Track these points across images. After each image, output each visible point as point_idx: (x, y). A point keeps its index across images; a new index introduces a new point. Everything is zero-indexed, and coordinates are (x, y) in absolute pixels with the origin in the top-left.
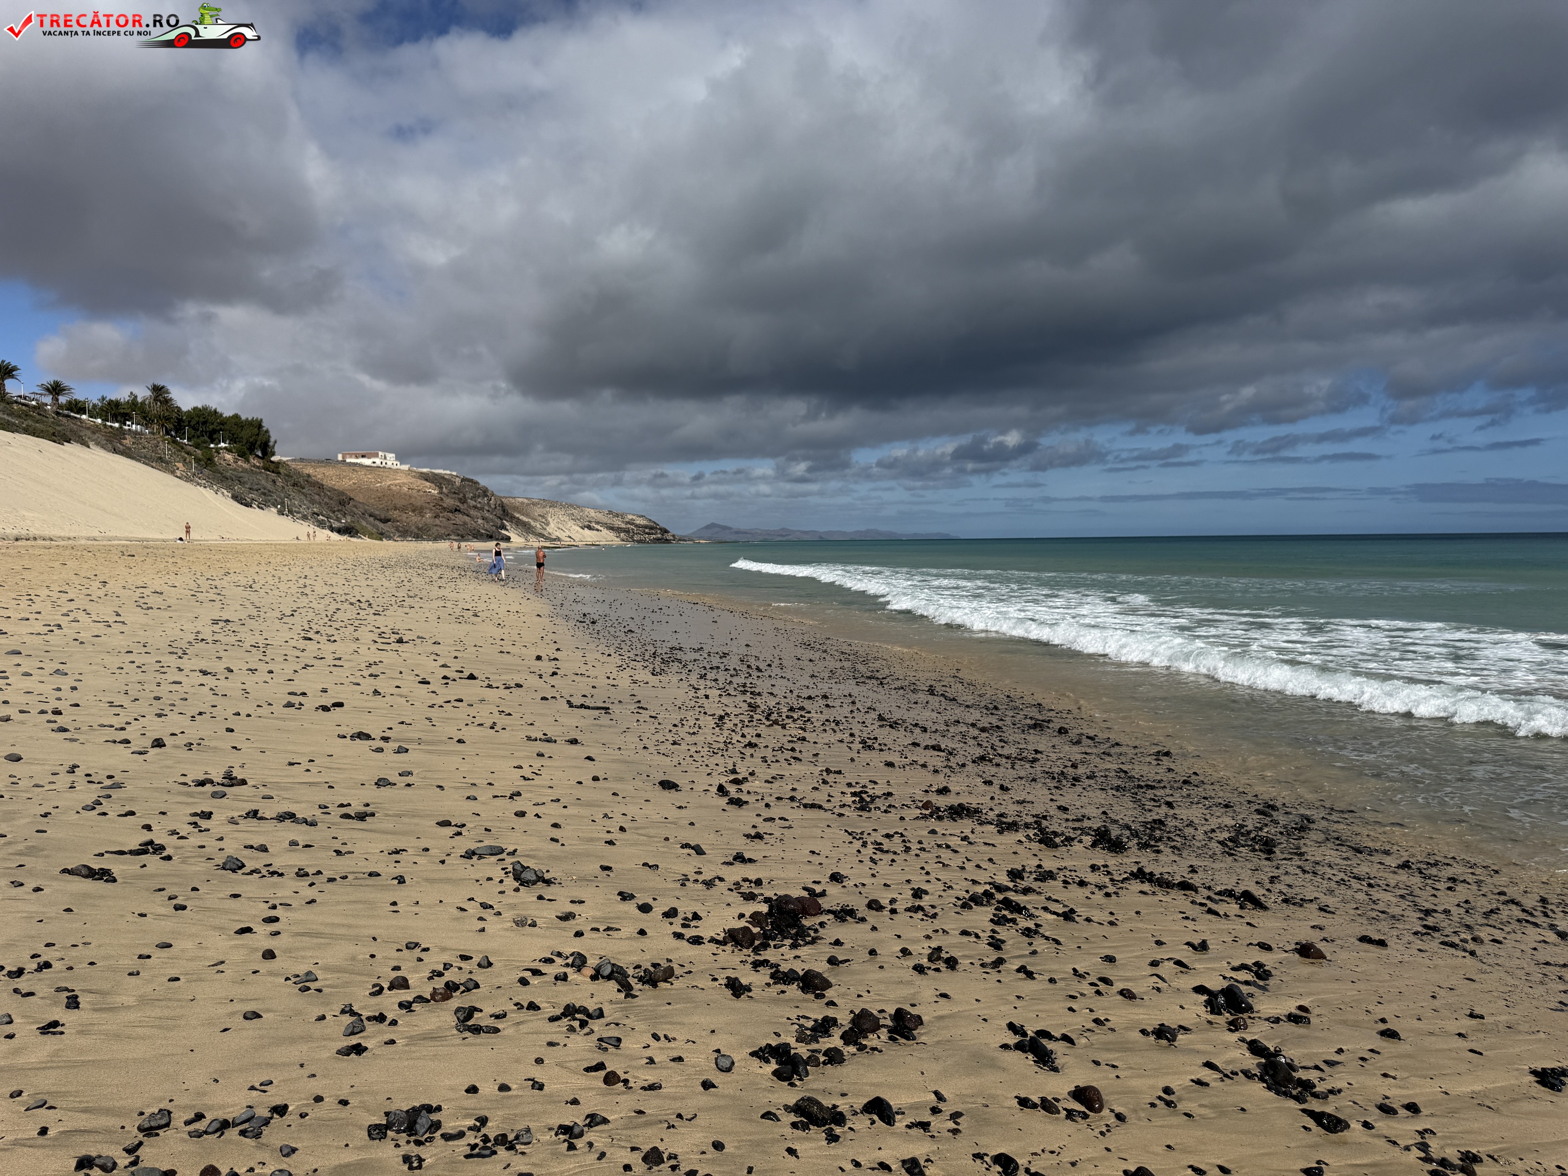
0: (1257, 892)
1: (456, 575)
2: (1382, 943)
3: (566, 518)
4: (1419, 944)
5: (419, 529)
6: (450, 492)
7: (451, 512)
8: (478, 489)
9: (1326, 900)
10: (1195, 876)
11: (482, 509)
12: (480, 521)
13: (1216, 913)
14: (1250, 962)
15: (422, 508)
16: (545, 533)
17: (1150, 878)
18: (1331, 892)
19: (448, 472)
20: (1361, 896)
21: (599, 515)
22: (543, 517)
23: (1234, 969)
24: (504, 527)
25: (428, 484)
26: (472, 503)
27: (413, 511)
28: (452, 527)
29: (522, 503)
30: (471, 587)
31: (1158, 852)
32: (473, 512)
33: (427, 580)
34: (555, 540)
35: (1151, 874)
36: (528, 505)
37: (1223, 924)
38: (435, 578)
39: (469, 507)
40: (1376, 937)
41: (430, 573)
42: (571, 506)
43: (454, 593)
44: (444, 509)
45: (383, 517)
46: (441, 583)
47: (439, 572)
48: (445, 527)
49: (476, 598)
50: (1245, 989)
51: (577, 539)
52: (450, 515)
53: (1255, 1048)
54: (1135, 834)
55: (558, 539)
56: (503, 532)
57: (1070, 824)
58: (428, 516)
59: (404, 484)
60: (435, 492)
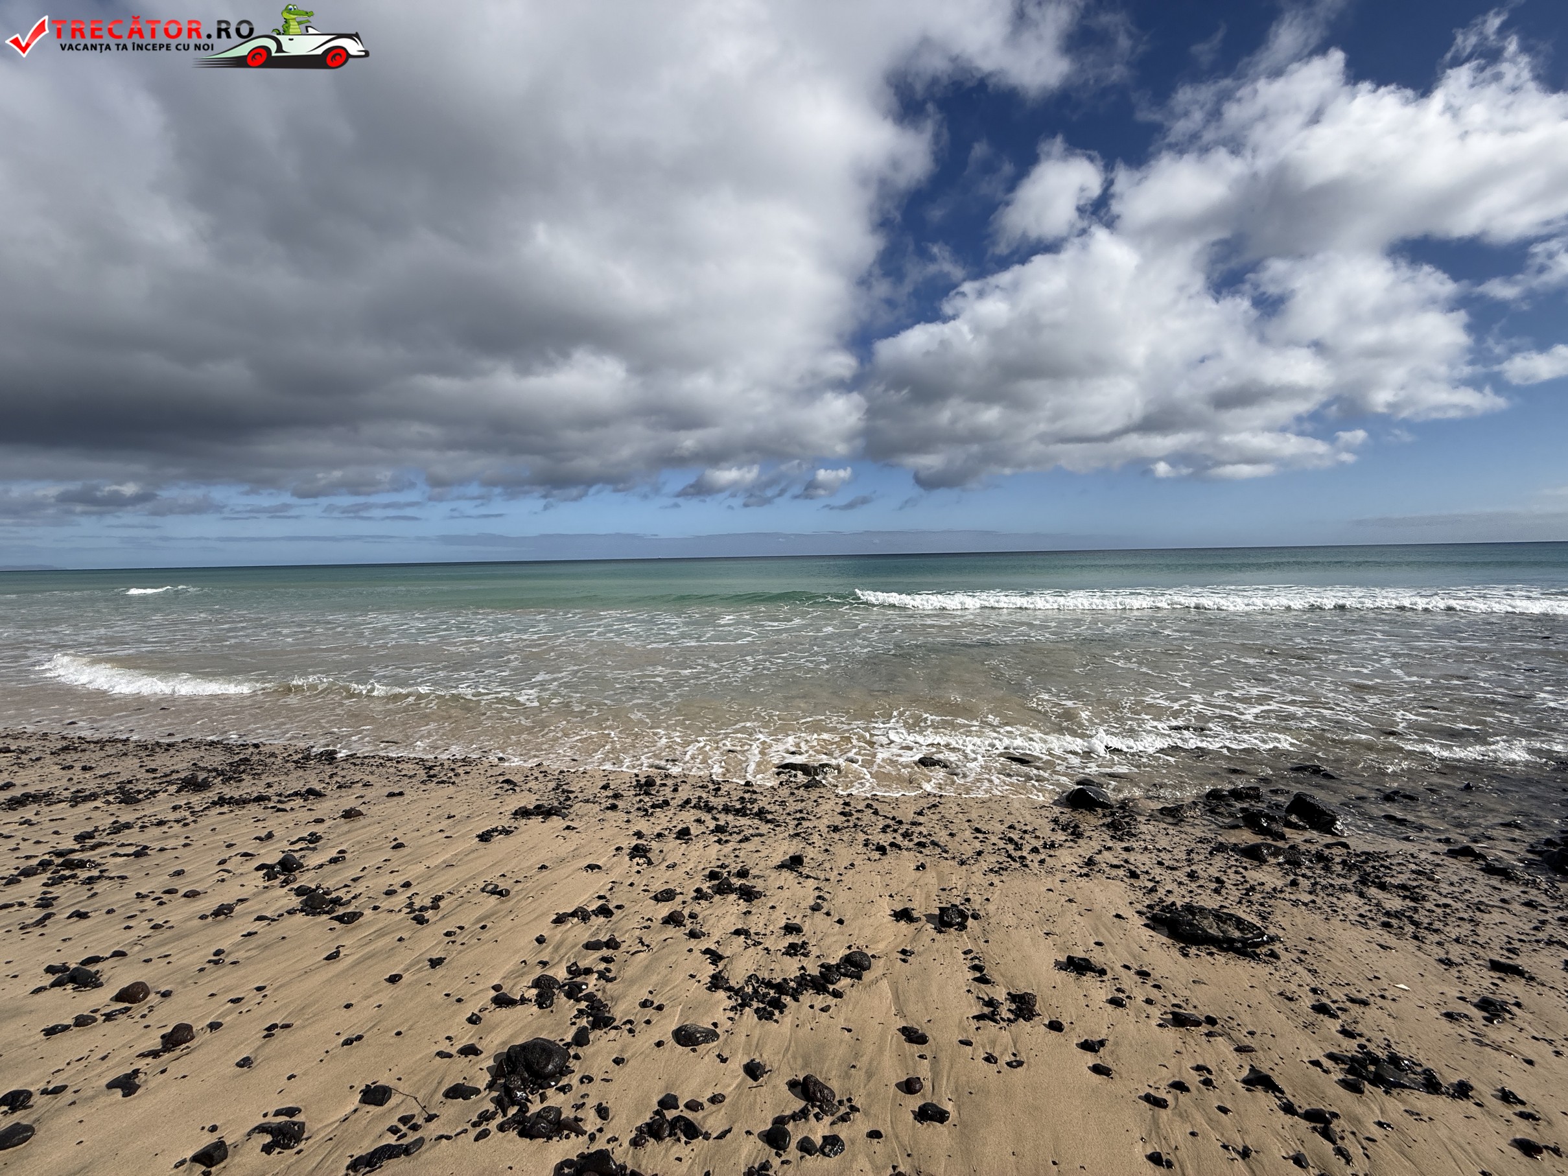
0: (318, 787)
2: (401, 794)
4: (424, 787)
9: (366, 778)
10: (270, 790)
13: (284, 810)
14: (305, 835)
17: (231, 801)
18: (372, 773)
20: (392, 770)
23: (293, 843)
31: (240, 781)
35: (232, 798)
37: (289, 816)
40: (397, 791)
50: (297, 855)
53: (300, 892)
54: (220, 773)
57: (158, 781)
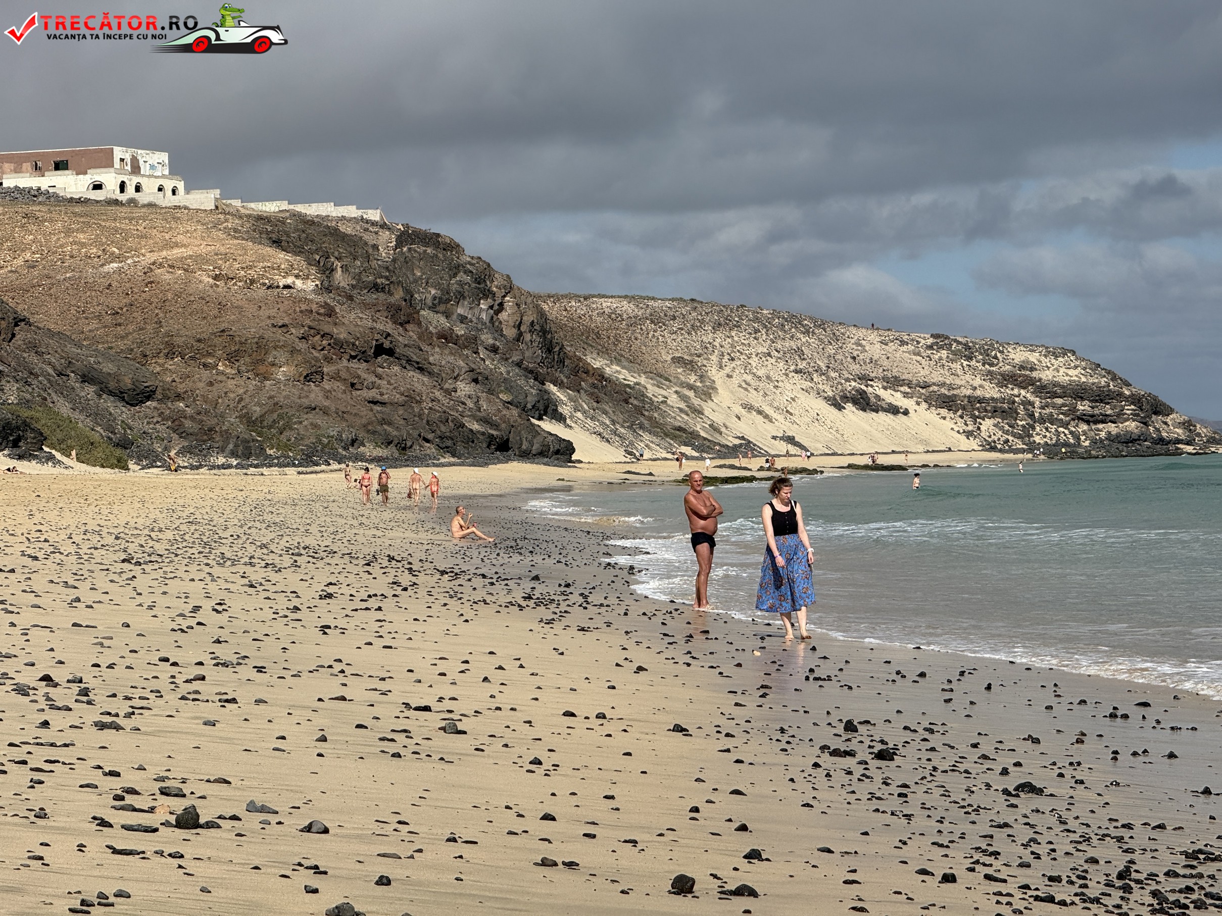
1: (381, 585)
3: (775, 368)
5: (251, 422)
6: (359, 284)
7: (361, 356)
8: (456, 269)
11: (471, 342)
12: (464, 388)
15: (262, 346)
16: (699, 427)
19: (351, 211)
21: (902, 354)
22: (689, 365)
24: (548, 409)
25: (282, 257)
26: (436, 321)
27: (232, 358)
28: (367, 413)
29: (614, 317)
30: (434, 628)
32: (437, 356)
33: (282, 603)
34: (733, 451)
36: (634, 322)
38: (308, 595)
39: (426, 336)
41: (290, 579)
42: (794, 320)
43: (376, 652)
44: (339, 346)
45: (127, 382)
46: (328, 613)
47: (322, 577)
48: (342, 415)
49: (452, 667)
51: (816, 446)
52: (360, 367)
55: (746, 447)
56: (548, 425)
58: (283, 372)
59: (200, 259)
60: (307, 286)
